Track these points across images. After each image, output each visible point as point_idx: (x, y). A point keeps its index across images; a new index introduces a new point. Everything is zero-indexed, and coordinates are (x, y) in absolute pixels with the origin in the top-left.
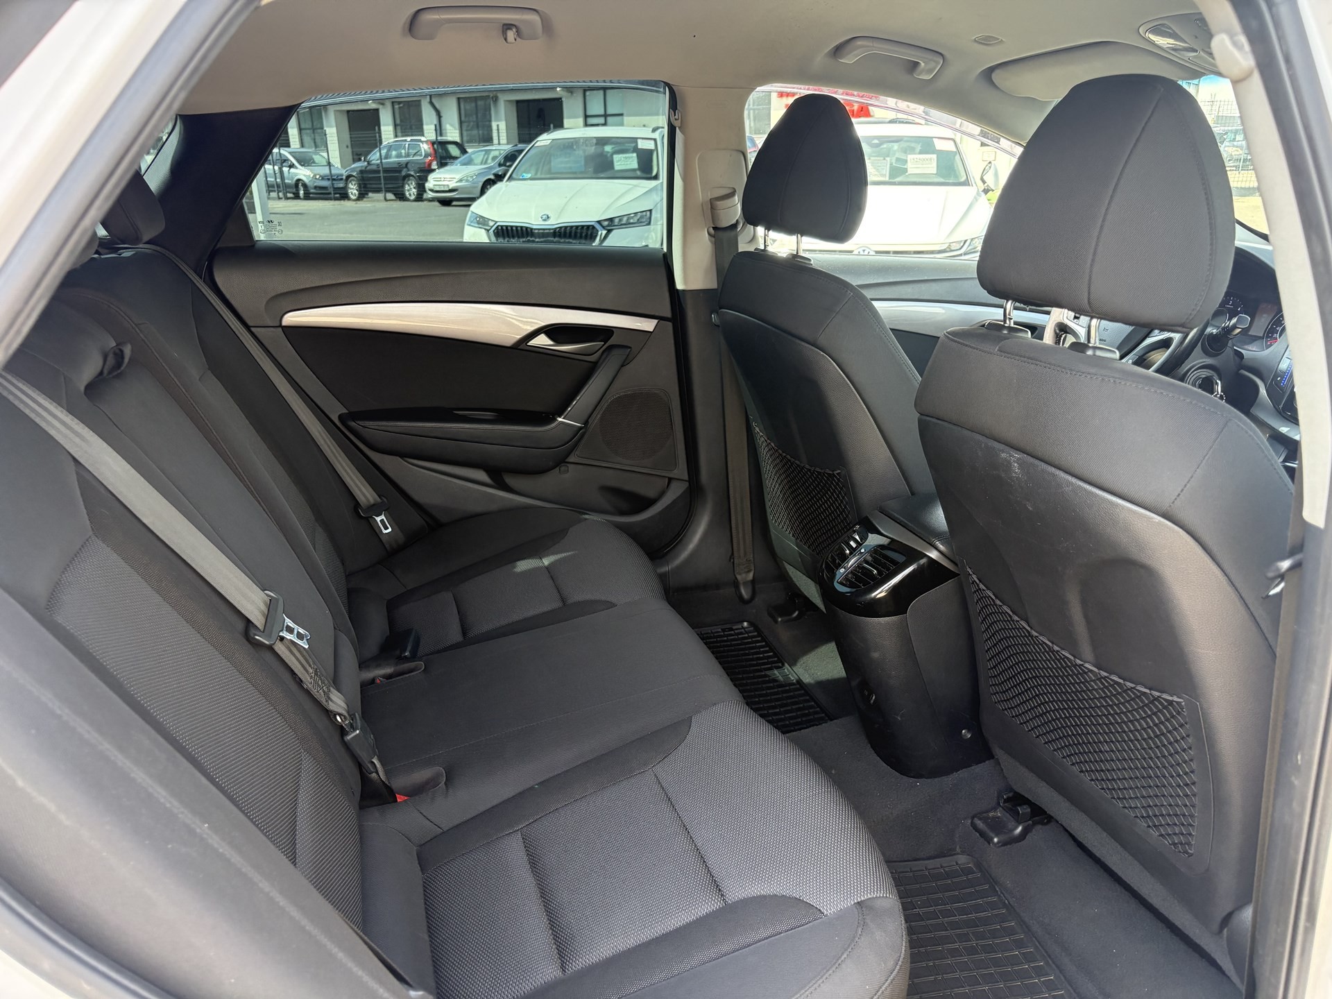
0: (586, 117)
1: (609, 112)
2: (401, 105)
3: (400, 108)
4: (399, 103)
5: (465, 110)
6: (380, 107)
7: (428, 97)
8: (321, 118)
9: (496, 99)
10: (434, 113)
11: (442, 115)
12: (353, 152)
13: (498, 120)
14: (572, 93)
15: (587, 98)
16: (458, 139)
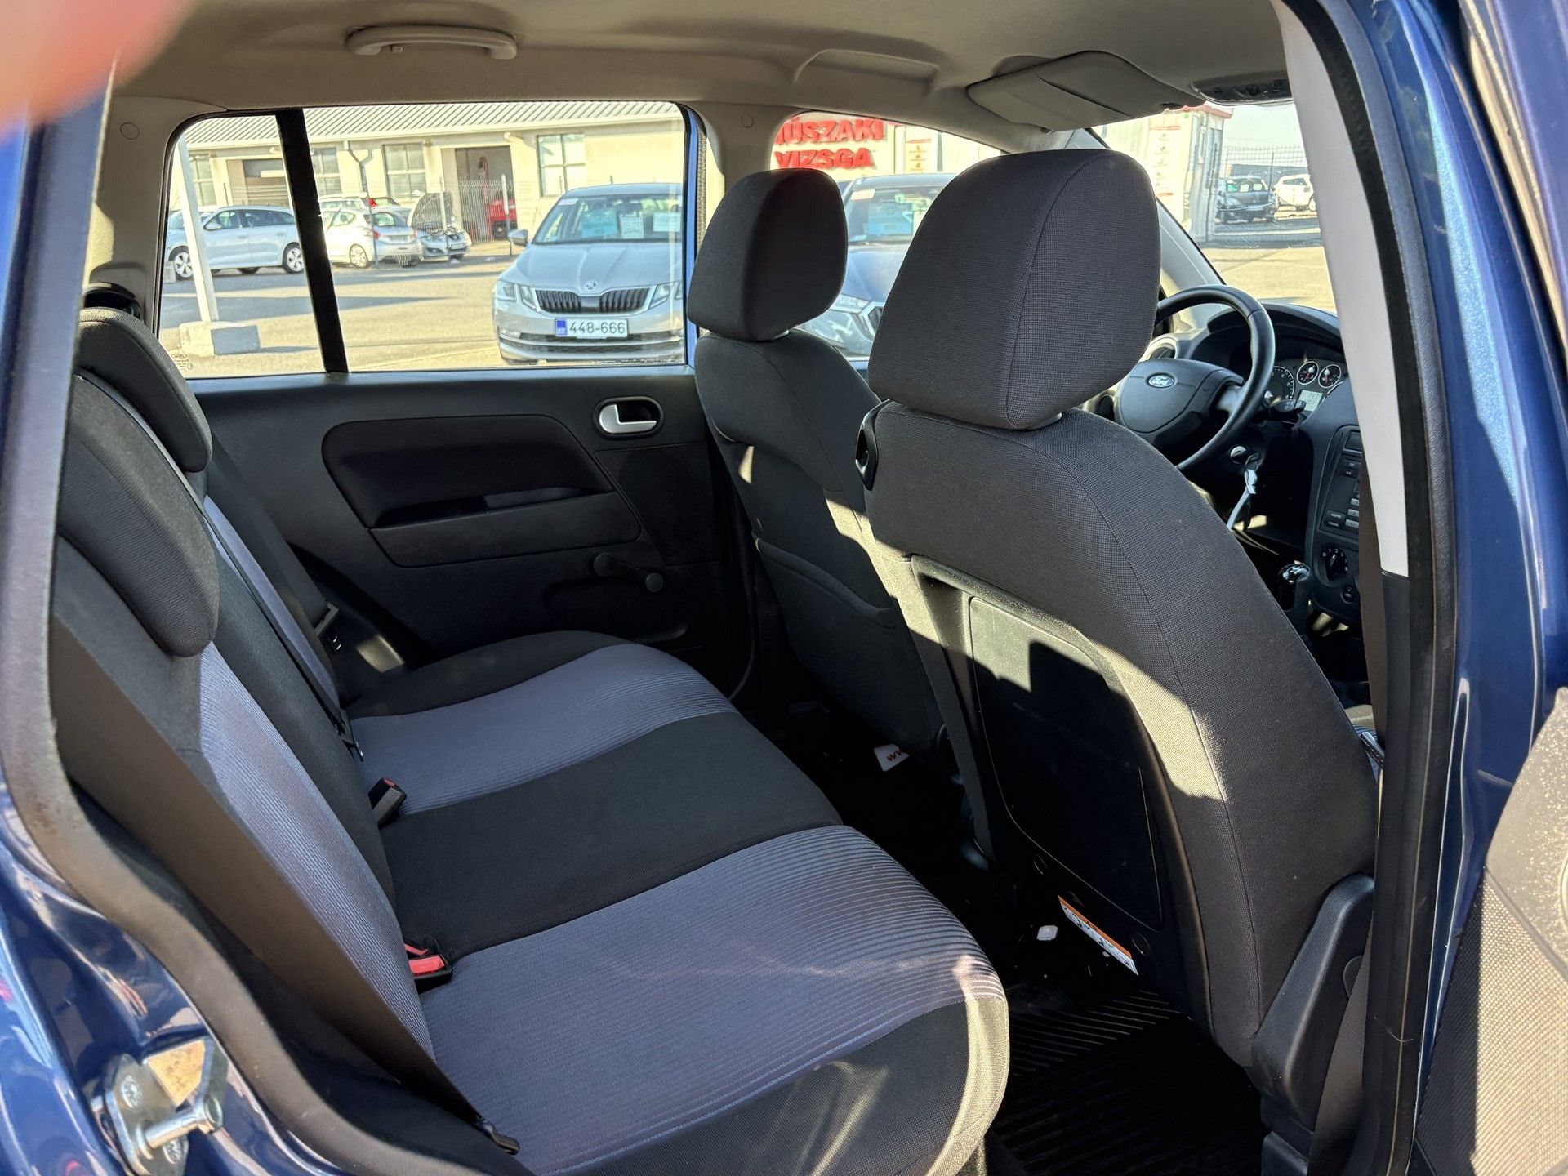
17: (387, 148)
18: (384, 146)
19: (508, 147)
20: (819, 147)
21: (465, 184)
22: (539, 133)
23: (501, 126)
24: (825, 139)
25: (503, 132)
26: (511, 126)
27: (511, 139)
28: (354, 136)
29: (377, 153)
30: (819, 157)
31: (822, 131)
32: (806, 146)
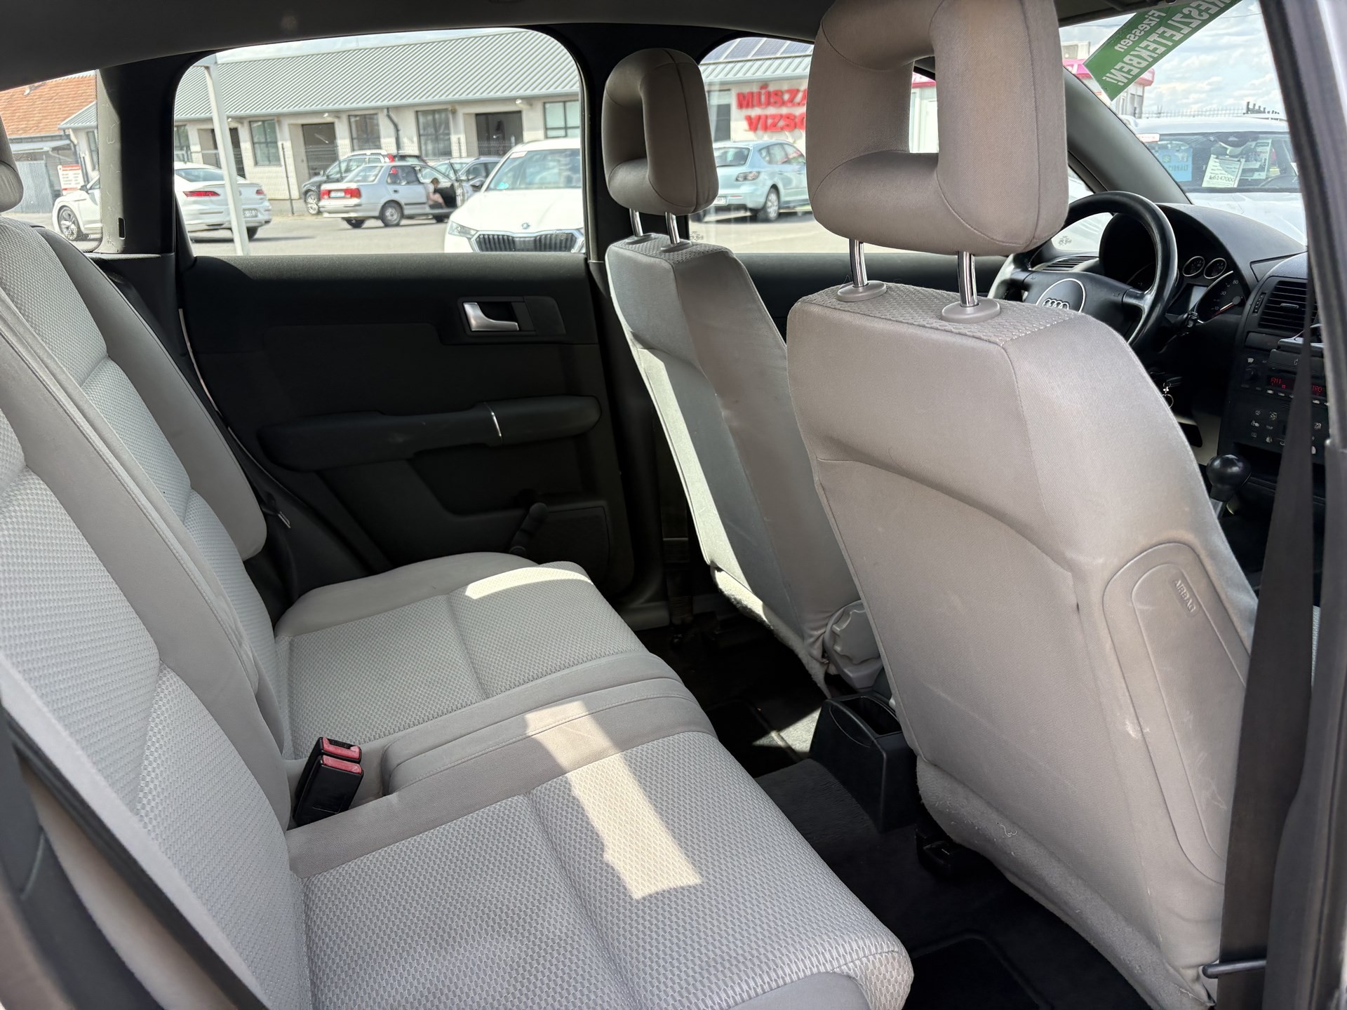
0: (546, 129)
1: (569, 125)
2: (358, 118)
3: (356, 121)
4: (356, 116)
5: (423, 123)
6: (336, 121)
7: (385, 111)
8: (274, 132)
9: (454, 112)
10: (392, 126)
11: (400, 127)
12: (308, 166)
13: (457, 132)
14: (531, 105)
15: (547, 111)
16: (416, 153)
17: (419, 113)
18: (417, 112)
19: (519, 112)
20: (784, 111)
21: (485, 144)
22: (546, 101)
23: (514, 93)
24: (790, 105)
25: (513, 99)
26: (521, 93)
27: (522, 105)
28: (391, 103)
29: (411, 115)
31: (786, 97)
32: (771, 111)
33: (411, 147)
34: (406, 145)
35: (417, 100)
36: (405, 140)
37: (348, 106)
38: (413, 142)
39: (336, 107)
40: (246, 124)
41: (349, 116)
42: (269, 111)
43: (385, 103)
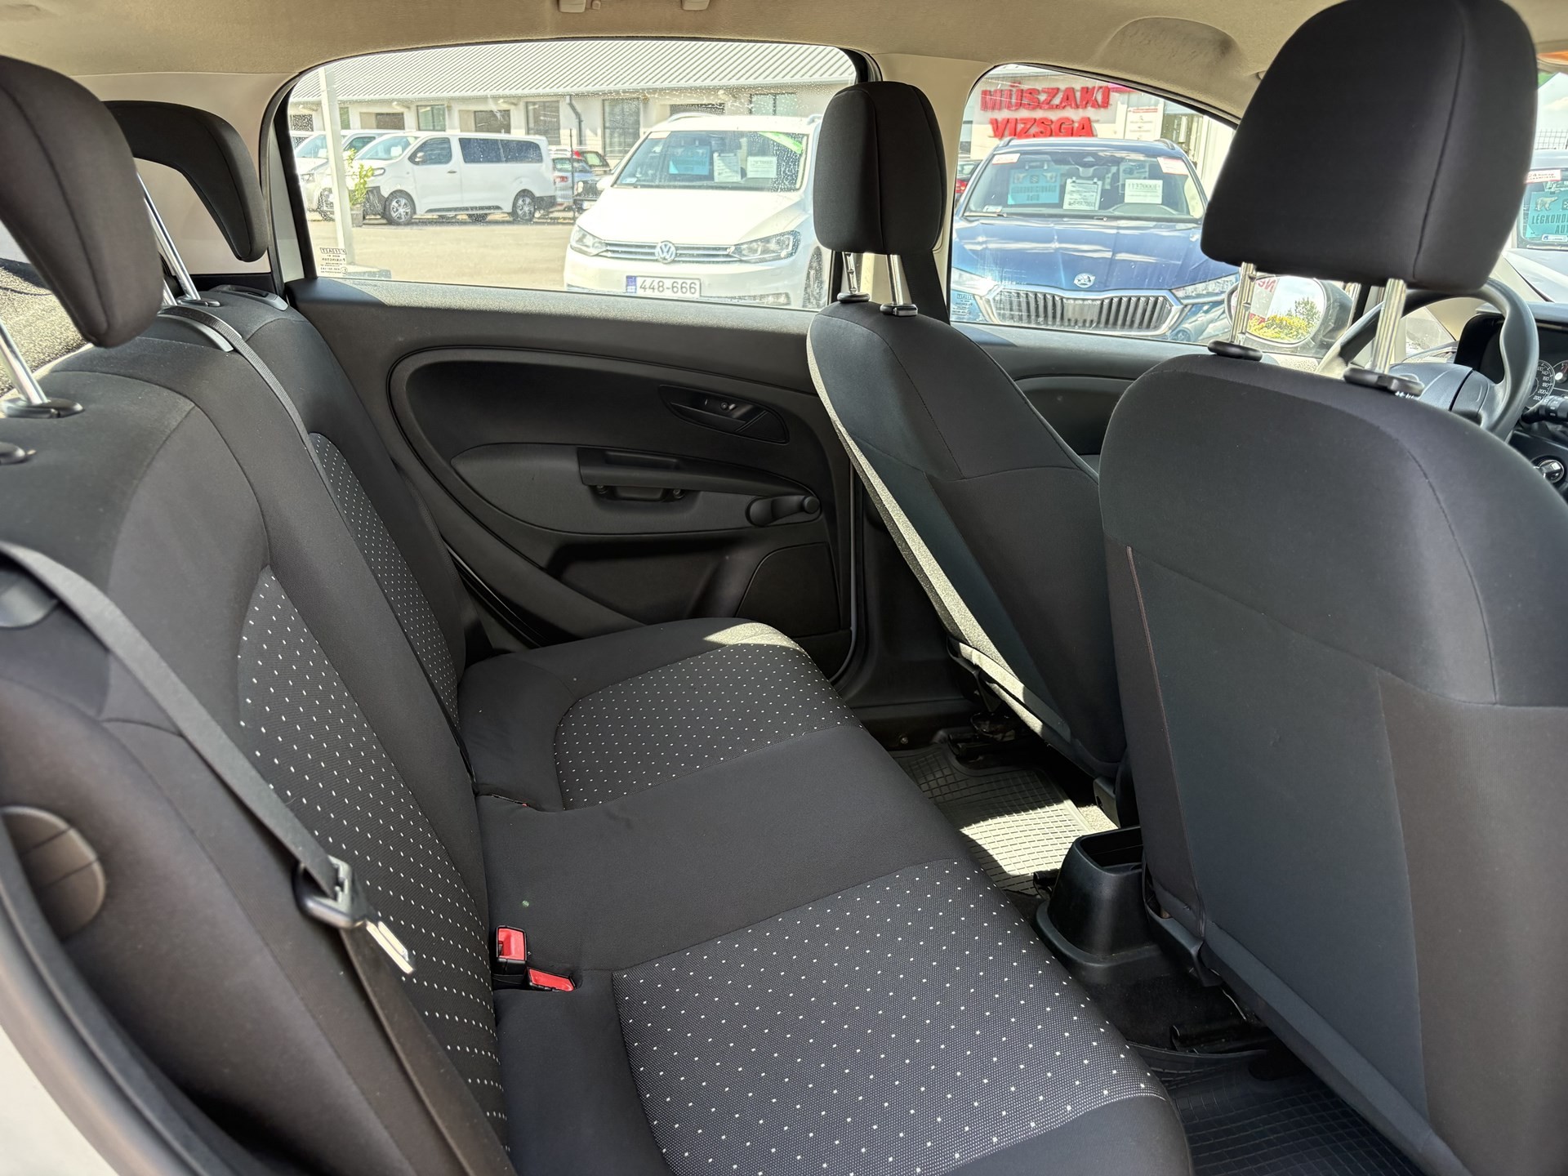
17: (607, 103)
18: (603, 100)
19: (723, 105)
20: (1039, 114)
22: (754, 91)
23: (716, 83)
24: (1047, 107)
25: (716, 89)
26: (725, 82)
27: (723, 97)
28: (576, 90)
29: (596, 105)
30: (1038, 126)
31: (1043, 97)
32: (1024, 113)
33: (594, 143)
34: (587, 138)
35: (605, 88)
36: (588, 133)
37: (526, 91)
38: (596, 134)
39: (513, 92)
40: (413, 108)
41: (527, 103)
42: (439, 95)
43: (568, 89)
